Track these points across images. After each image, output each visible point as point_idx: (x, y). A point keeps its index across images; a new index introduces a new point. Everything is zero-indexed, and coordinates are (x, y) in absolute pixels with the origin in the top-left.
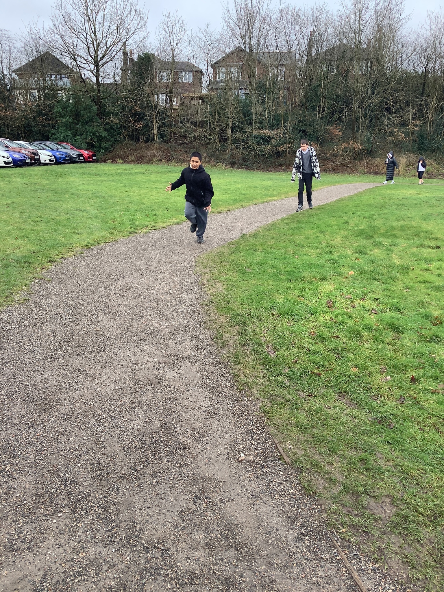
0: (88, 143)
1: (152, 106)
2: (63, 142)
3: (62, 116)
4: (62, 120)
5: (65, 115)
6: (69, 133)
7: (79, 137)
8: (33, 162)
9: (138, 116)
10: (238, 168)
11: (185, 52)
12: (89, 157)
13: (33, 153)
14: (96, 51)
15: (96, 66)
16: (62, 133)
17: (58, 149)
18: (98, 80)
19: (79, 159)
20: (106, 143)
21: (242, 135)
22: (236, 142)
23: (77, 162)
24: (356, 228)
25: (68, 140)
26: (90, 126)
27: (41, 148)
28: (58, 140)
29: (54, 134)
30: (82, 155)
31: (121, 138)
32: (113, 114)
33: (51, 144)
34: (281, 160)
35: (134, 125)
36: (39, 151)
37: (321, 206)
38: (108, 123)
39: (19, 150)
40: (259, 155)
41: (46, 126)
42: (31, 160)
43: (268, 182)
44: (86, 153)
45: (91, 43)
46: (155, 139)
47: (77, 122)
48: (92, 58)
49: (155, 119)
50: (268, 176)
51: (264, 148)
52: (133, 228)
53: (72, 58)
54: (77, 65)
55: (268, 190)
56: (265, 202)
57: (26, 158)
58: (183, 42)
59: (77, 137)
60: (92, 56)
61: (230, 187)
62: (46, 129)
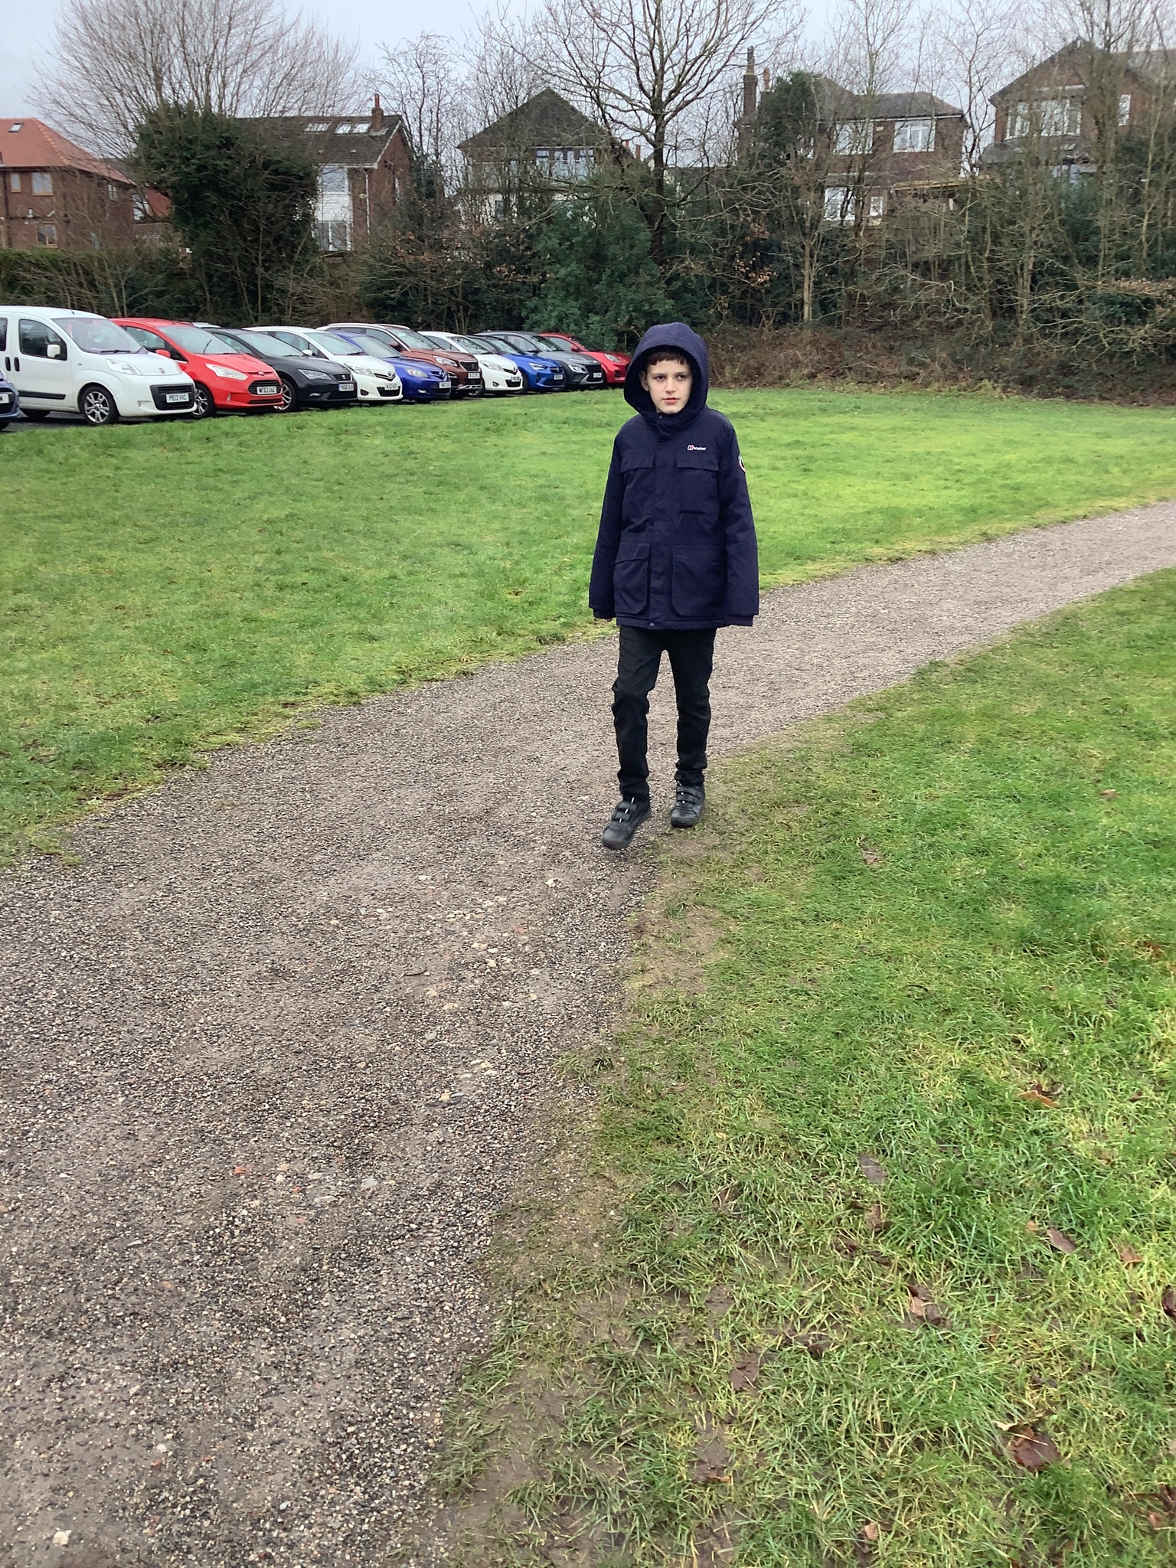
0: (620, 334)
1: (802, 221)
2: (557, 331)
3: (557, 260)
4: (557, 273)
5: (568, 256)
6: (573, 308)
7: (597, 318)
8: (461, 387)
9: (762, 253)
10: (1043, 395)
11: (908, 60)
12: (618, 373)
13: (465, 365)
14: (659, 75)
15: (656, 117)
16: (555, 306)
17: (537, 352)
18: (658, 155)
21: (1062, 298)
22: (1044, 317)
23: (583, 388)
25: (568, 326)
26: (631, 285)
27: (490, 349)
28: (543, 327)
29: (535, 310)
30: (597, 368)
31: (709, 316)
32: (693, 249)
33: (523, 340)
35: (748, 278)
36: (481, 359)
38: (676, 277)
39: (429, 357)
40: (1111, 355)
41: (518, 290)
42: (455, 382)
43: (1121, 441)
44: (611, 361)
45: (645, 51)
46: (806, 316)
47: (595, 276)
48: (647, 95)
49: (807, 259)
50: (1130, 420)
51: (1127, 333)
52: (562, 620)
53: (592, 98)
54: (604, 117)
55: (1107, 472)
56: (1077, 518)
57: (441, 378)
58: (904, 32)
59: (594, 318)
60: (646, 88)
61: (981, 462)
62: (516, 296)
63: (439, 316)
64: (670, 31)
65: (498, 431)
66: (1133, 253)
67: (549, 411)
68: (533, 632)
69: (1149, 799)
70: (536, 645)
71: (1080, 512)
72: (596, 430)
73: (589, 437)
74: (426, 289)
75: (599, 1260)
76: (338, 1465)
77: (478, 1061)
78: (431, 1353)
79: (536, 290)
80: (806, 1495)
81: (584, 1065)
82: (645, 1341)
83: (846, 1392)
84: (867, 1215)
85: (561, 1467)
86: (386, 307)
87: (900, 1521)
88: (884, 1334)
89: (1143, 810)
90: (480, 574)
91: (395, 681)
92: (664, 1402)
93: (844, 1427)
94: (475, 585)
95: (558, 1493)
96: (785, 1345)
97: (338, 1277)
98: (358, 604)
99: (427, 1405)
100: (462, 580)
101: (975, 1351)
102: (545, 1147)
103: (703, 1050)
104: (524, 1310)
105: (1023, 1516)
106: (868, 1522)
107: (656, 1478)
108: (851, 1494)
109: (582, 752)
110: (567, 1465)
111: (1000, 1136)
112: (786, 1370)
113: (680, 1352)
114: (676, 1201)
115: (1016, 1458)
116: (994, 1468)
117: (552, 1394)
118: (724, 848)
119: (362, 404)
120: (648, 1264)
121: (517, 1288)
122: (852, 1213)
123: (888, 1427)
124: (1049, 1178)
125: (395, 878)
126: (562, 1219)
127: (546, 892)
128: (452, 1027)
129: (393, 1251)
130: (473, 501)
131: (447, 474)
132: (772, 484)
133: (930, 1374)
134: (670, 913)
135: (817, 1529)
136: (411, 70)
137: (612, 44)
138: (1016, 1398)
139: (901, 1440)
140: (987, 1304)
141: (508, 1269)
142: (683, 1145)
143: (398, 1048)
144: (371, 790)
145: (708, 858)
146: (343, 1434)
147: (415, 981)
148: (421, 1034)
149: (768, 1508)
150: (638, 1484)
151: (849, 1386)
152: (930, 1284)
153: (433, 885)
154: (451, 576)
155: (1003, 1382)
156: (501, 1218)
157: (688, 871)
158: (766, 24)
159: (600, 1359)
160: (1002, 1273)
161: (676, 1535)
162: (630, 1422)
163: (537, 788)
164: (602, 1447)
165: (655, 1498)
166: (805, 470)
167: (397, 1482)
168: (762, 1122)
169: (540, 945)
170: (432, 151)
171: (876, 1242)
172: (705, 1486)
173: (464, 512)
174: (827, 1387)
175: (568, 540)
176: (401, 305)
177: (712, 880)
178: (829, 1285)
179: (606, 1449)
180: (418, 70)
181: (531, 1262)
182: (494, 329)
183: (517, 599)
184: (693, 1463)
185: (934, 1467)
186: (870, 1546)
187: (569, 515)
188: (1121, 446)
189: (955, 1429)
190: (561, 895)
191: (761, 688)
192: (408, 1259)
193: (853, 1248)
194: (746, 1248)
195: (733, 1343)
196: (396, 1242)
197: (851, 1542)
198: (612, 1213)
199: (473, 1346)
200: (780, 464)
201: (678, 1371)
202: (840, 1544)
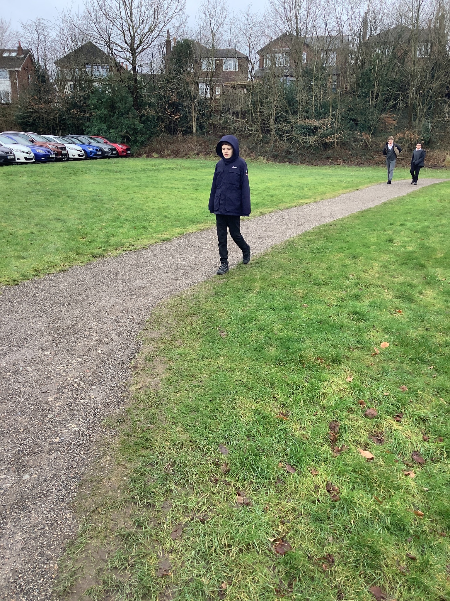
0: (123, 137)
1: (190, 96)
2: (98, 135)
3: (96, 108)
4: (96, 113)
5: (100, 106)
6: (104, 126)
7: (114, 130)
8: (59, 157)
9: (176, 107)
10: (281, 162)
11: (226, 36)
12: (123, 152)
13: (60, 148)
14: (133, 39)
15: (132, 54)
16: (96, 125)
17: (90, 143)
18: (134, 69)
19: (112, 154)
20: (141, 136)
21: (286, 126)
22: (280, 133)
23: (109, 157)
24: (403, 249)
25: (102, 133)
26: (126, 118)
27: (71, 142)
28: (92, 134)
29: (88, 127)
30: (115, 150)
31: (157, 131)
32: (150, 105)
33: (84, 139)
34: (329, 152)
35: (171, 116)
36: (67, 146)
37: (362, 212)
38: (144, 115)
39: (46, 145)
40: (304, 147)
41: (81, 119)
42: (56, 155)
43: (308, 179)
44: (120, 147)
45: (127, 29)
46: (194, 132)
47: (112, 114)
48: (129, 46)
49: (193, 110)
50: (311, 170)
51: (309, 139)
52: (102, 248)
53: (107, 46)
54: (112, 53)
55: (303, 190)
56: (293, 207)
57: (51, 153)
58: (224, 26)
59: (112, 130)
60: (128, 43)
61: (259, 186)
62: (81, 121)
63: (49, 129)
64: (136, 21)
65: (75, 174)
66: (310, 110)
67: (95, 166)
68: (91, 253)
69: (319, 307)
70: (92, 258)
71: (294, 205)
72: (115, 174)
73: (112, 177)
74: (43, 118)
75: (120, 496)
76: (15, 591)
77: (70, 424)
78: (53, 541)
79: (88, 119)
80: (200, 576)
81: (113, 422)
82: (138, 525)
83: (214, 535)
84: (222, 467)
85: (106, 578)
86: (27, 125)
87: (235, 581)
88: (228, 511)
89: (316, 311)
90: (69, 231)
91: (33, 275)
92: (146, 548)
93: (214, 548)
94: (66, 235)
95: (105, 589)
96: (192, 520)
97: (14, 516)
98: (17, 244)
99: (51, 562)
100: (60, 234)
101: (261, 513)
102: (98, 456)
103: (160, 412)
104: (90, 520)
105: (279, 572)
106: (223, 582)
107: (143, 577)
108: (217, 573)
109: (112, 299)
110: (108, 577)
111: (269, 433)
112: (192, 530)
113: (152, 528)
114: (150, 471)
115: (276, 551)
116: (268, 556)
117: (102, 551)
118: (167, 334)
119: (18, 163)
120: (139, 496)
121: (87, 511)
122: (216, 467)
123: (230, 546)
124: (286, 446)
125: (35, 354)
126: (105, 483)
127: (98, 355)
128: (59, 412)
129: (36, 503)
130: (65, 202)
131: (54, 191)
132: (184, 195)
133: (245, 524)
134: (147, 360)
135: (204, 588)
136: (33, 32)
137: (114, 26)
138: (276, 529)
139: (234, 550)
140: (265, 495)
141: (84, 504)
142: (153, 449)
143: (37, 422)
144: (24, 319)
145: (162, 338)
146: (17, 578)
147: (43, 395)
148: (47, 416)
149: (186, 582)
150: (136, 581)
151: (215, 532)
152: (245, 490)
153: (50, 356)
154: (56, 232)
155: (271, 523)
156: (80, 485)
157: (153, 343)
158: (173, 21)
159: (121, 535)
160: (270, 483)
161: (151, 598)
162: (132, 558)
163: (94, 315)
164: (122, 568)
165: (143, 585)
166: (196, 189)
167: (40, 594)
168: (183, 437)
169: (95, 376)
170: (43, 64)
171: (225, 477)
172: (162, 578)
173: (61, 206)
174: (207, 534)
175: (105, 217)
176: (33, 124)
177: (163, 346)
178: (208, 495)
179: (124, 569)
180: (36, 32)
181: (93, 501)
182: (72, 134)
183: (84, 240)
184: (157, 569)
185: (247, 558)
186: (224, 591)
187: (105, 207)
188: (308, 180)
189: (254, 543)
190: (104, 356)
191: (181, 272)
192: (43, 505)
193: (217, 480)
194: (177, 485)
195: (172, 522)
196: (38, 499)
197: (217, 591)
198: (125, 478)
199: (70, 536)
200: (187, 187)
201: (151, 535)
202: (213, 592)
